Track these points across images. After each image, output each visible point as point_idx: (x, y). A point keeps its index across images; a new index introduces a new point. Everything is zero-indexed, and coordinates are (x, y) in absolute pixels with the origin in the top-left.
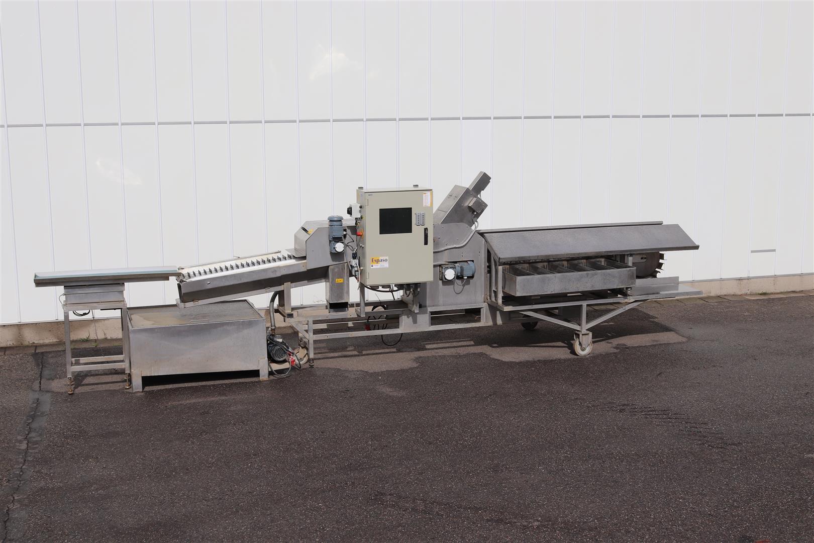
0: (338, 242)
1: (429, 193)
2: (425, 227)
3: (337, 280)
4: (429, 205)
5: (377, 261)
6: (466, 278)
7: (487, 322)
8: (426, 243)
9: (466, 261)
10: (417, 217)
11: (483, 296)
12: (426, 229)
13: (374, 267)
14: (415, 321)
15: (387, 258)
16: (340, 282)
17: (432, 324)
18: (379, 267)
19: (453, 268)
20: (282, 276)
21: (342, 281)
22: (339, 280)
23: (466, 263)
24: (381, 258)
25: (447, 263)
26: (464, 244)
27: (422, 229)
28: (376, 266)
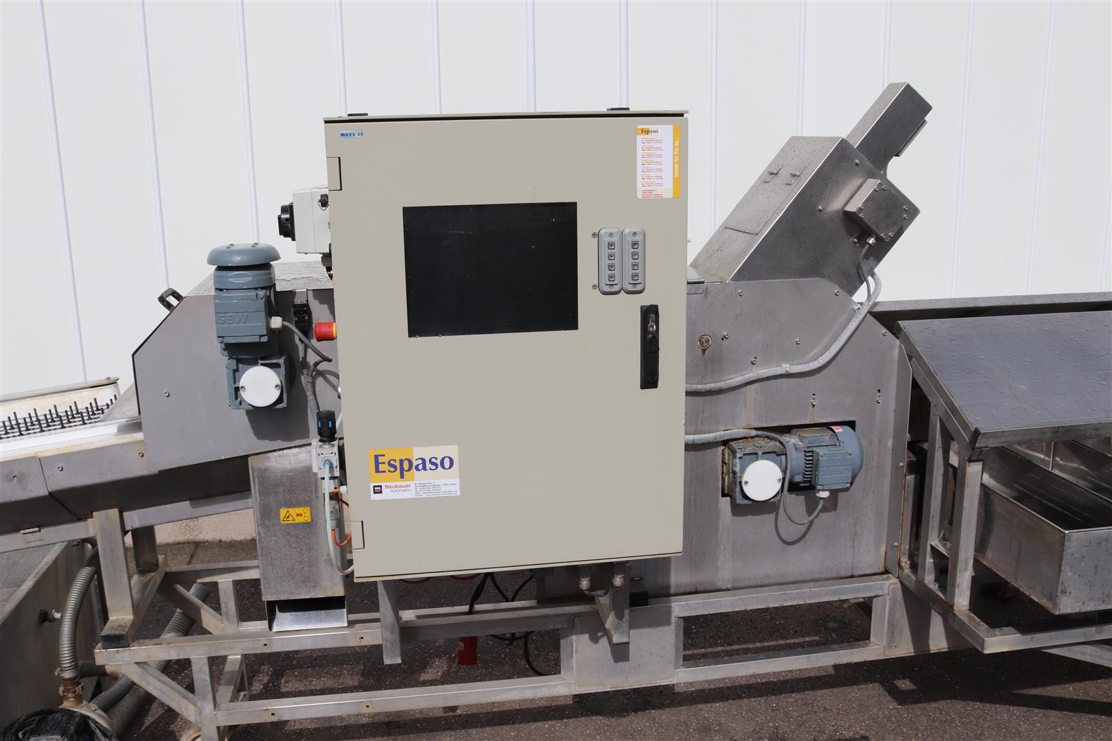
0: (254, 363)
1: (665, 130)
2: (646, 300)
3: (283, 512)
4: (666, 189)
5: (403, 468)
6: (825, 494)
7: (891, 643)
8: (650, 378)
9: (828, 426)
10: (605, 252)
11: (883, 549)
12: (650, 314)
13: (387, 494)
14: (620, 653)
15: (452, 451)
16: (299, 520)
17: (689, 660)
18: (410, 494)
19: (778, 455)
20: (52, 495)
21: (306, 517)
22: (293, 511)
23: (825, 436)
24: (417, 453)
25: (754, 433)
26: (822, 361)
27: (628, 311)
28: (395, 491)
